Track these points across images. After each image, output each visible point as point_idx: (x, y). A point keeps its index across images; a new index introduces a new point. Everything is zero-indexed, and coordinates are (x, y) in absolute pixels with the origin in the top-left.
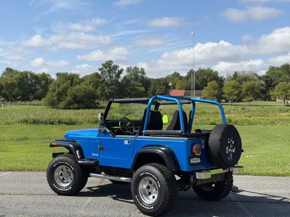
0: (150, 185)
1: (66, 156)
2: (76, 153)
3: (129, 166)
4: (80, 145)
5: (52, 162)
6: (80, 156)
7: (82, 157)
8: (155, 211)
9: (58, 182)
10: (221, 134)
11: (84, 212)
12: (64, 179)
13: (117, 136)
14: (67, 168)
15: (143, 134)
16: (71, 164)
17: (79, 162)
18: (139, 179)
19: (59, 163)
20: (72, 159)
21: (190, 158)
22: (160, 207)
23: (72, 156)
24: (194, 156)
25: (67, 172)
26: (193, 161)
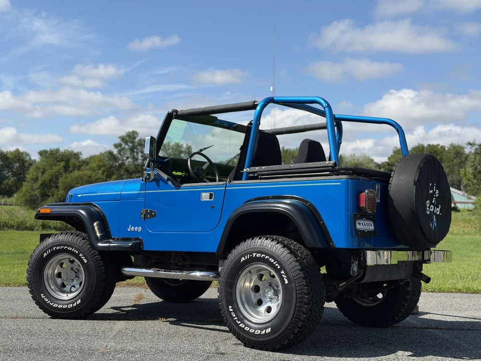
0: (260, 284)
1: (72, 235)
2: (93, 227)
3: (212, 246)
4: (102, 213)
5: (41, 248)
6: (100, 232)
7: (107, 236)
8: (277, 337)
9: (51, 289)
10: (417, 171)
11: (113, 344)
12: (63, 285)
13: (185, 185)
14: (72, 262)
15: (244, 176)
16: (81, 250)
17: (100, 244)
18: (238, 269)
19: (54, 248)
20: (83, 241)
21: (354, 218)
22: (287, 328)
23: (84, 234)
24: (362, 216)
25: (72, 269)
26: (361, 225)
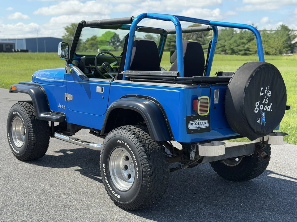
7: (47, 109)
10: (249, 78)
15: (123, 78)
17: (42, 115)
21: (188, 119)
24: (196, 117)
26: (194, 125)
